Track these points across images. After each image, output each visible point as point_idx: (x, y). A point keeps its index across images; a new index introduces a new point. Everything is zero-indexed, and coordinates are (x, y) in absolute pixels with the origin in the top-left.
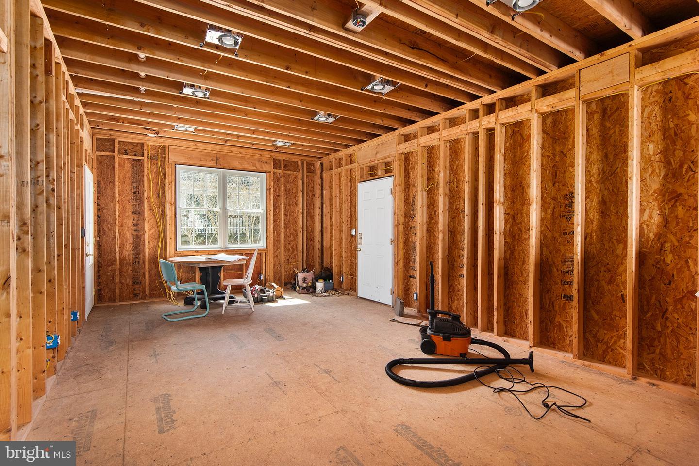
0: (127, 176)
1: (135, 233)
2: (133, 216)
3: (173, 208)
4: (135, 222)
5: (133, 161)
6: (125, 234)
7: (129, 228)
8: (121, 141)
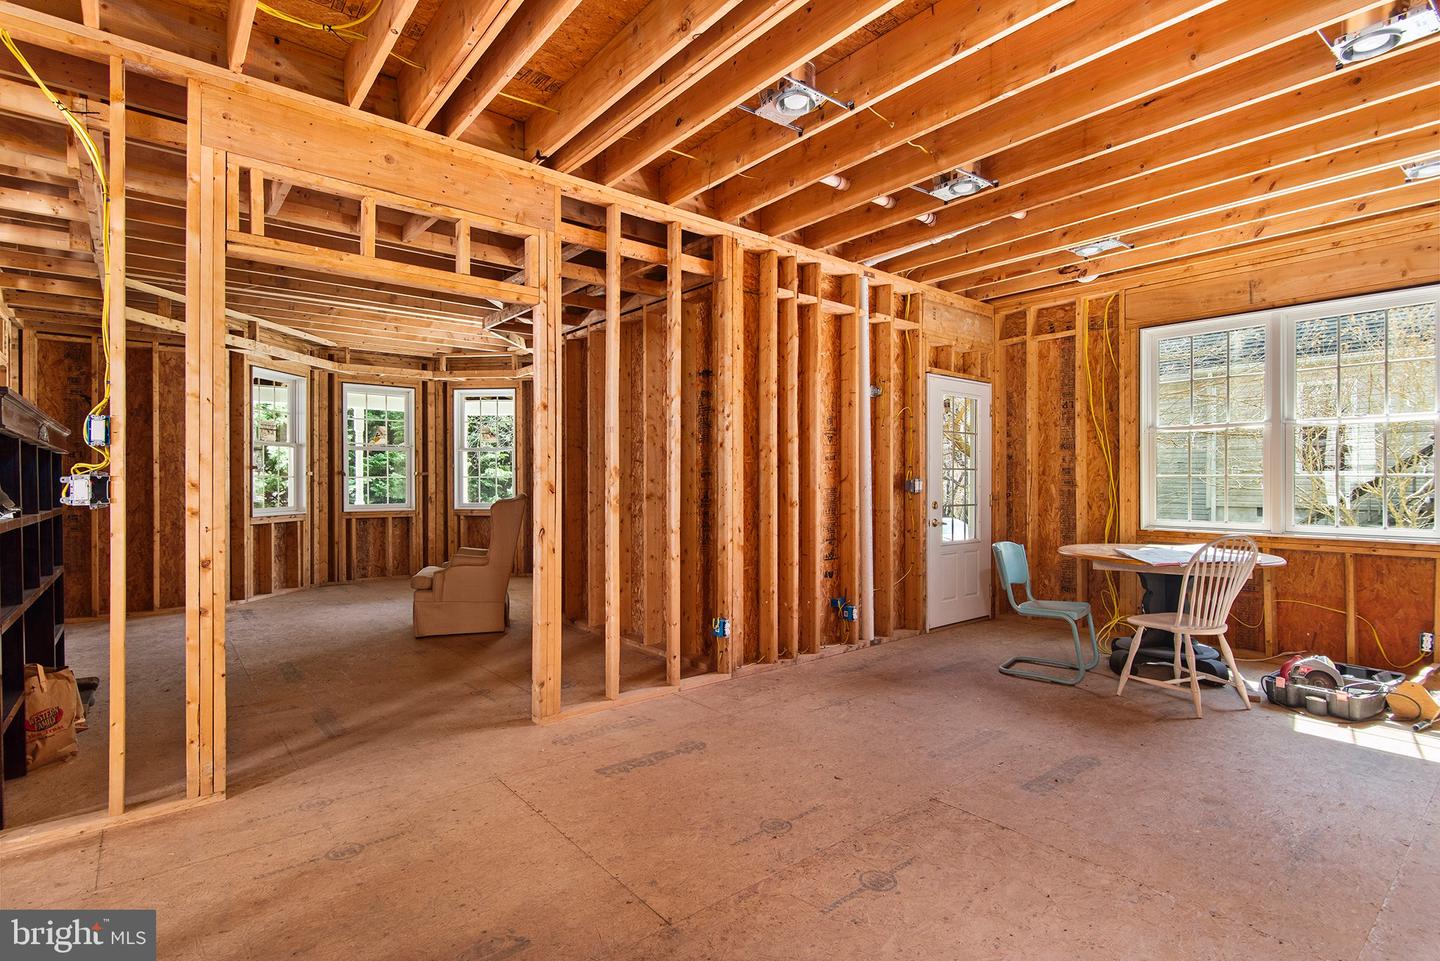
0: (1053, 376)
1: (1066, 489)
2: (1062, 454)
3: (1134, 431)
4: (1066, 465)
5: (1063, 343)
6: (1048, 491)
7: (1055, 476)
8: (1043, 309)
